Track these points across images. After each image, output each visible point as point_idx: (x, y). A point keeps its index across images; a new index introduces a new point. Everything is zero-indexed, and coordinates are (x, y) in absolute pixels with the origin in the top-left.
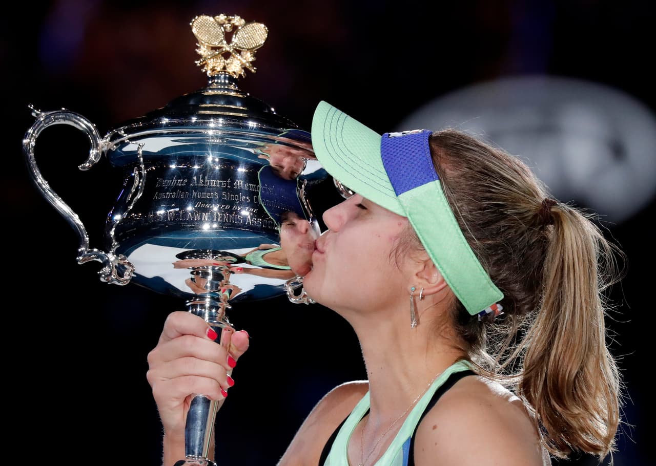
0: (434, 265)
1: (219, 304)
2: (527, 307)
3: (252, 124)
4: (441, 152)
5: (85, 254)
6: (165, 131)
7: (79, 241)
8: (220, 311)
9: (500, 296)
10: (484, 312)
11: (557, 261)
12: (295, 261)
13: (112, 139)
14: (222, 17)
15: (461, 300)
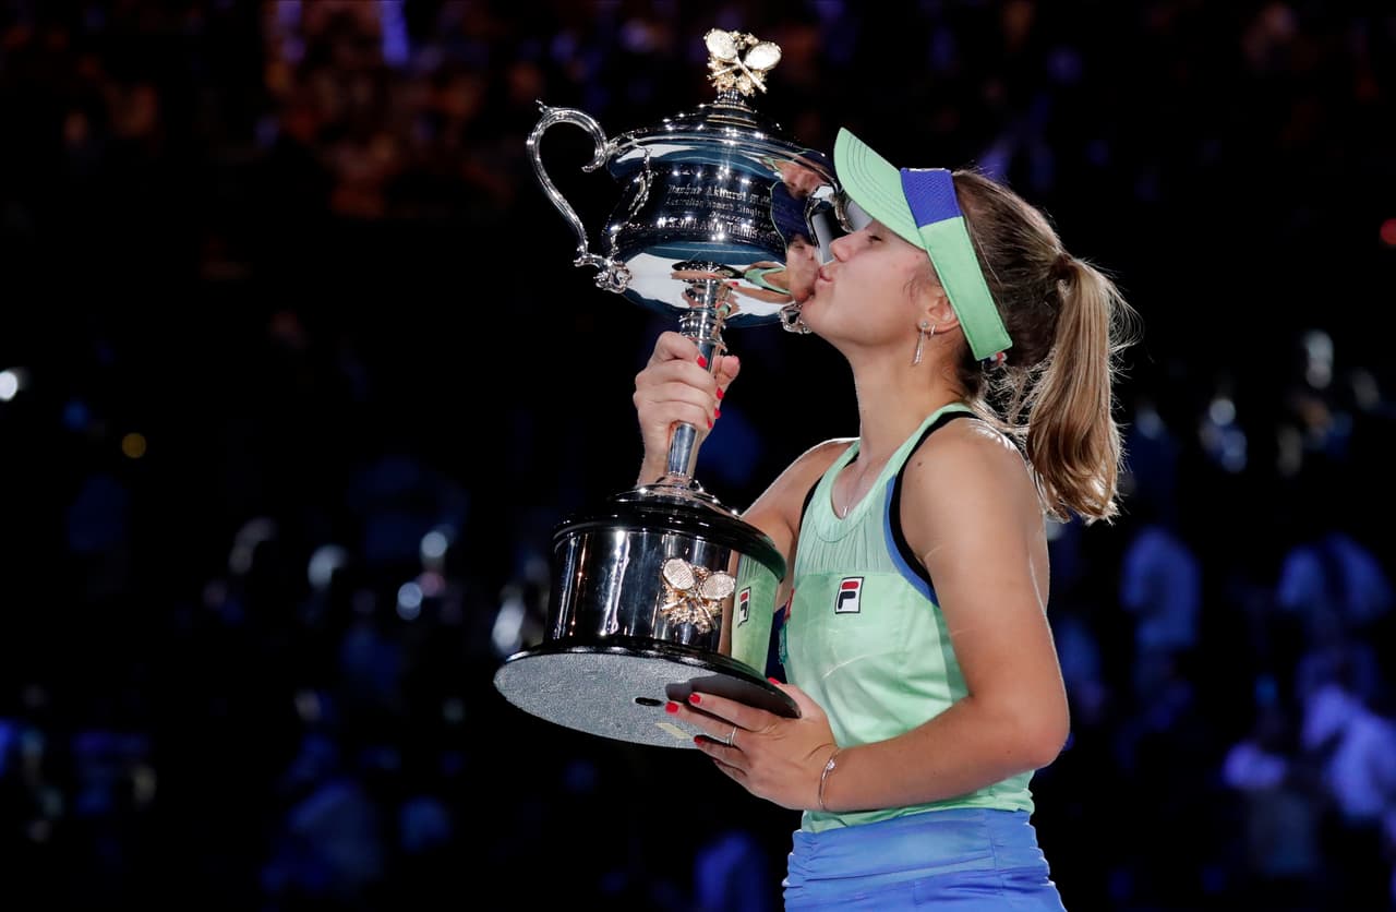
0: (949, 303)
1: (714, 321)
2: (1034, 358)
3: (758, 135)
4: (964, 191)
5: (584, 255)
6: (671, 138)
7: (577, 241)
8: (715, 328)
9: (1009, 344)
10: (989, 359)
11: (1072, 317)
12: (797, 285)
13: (620, 144)
14: (736, 34)
15: (970, 342)
